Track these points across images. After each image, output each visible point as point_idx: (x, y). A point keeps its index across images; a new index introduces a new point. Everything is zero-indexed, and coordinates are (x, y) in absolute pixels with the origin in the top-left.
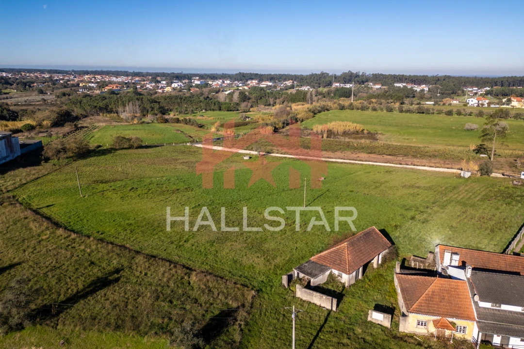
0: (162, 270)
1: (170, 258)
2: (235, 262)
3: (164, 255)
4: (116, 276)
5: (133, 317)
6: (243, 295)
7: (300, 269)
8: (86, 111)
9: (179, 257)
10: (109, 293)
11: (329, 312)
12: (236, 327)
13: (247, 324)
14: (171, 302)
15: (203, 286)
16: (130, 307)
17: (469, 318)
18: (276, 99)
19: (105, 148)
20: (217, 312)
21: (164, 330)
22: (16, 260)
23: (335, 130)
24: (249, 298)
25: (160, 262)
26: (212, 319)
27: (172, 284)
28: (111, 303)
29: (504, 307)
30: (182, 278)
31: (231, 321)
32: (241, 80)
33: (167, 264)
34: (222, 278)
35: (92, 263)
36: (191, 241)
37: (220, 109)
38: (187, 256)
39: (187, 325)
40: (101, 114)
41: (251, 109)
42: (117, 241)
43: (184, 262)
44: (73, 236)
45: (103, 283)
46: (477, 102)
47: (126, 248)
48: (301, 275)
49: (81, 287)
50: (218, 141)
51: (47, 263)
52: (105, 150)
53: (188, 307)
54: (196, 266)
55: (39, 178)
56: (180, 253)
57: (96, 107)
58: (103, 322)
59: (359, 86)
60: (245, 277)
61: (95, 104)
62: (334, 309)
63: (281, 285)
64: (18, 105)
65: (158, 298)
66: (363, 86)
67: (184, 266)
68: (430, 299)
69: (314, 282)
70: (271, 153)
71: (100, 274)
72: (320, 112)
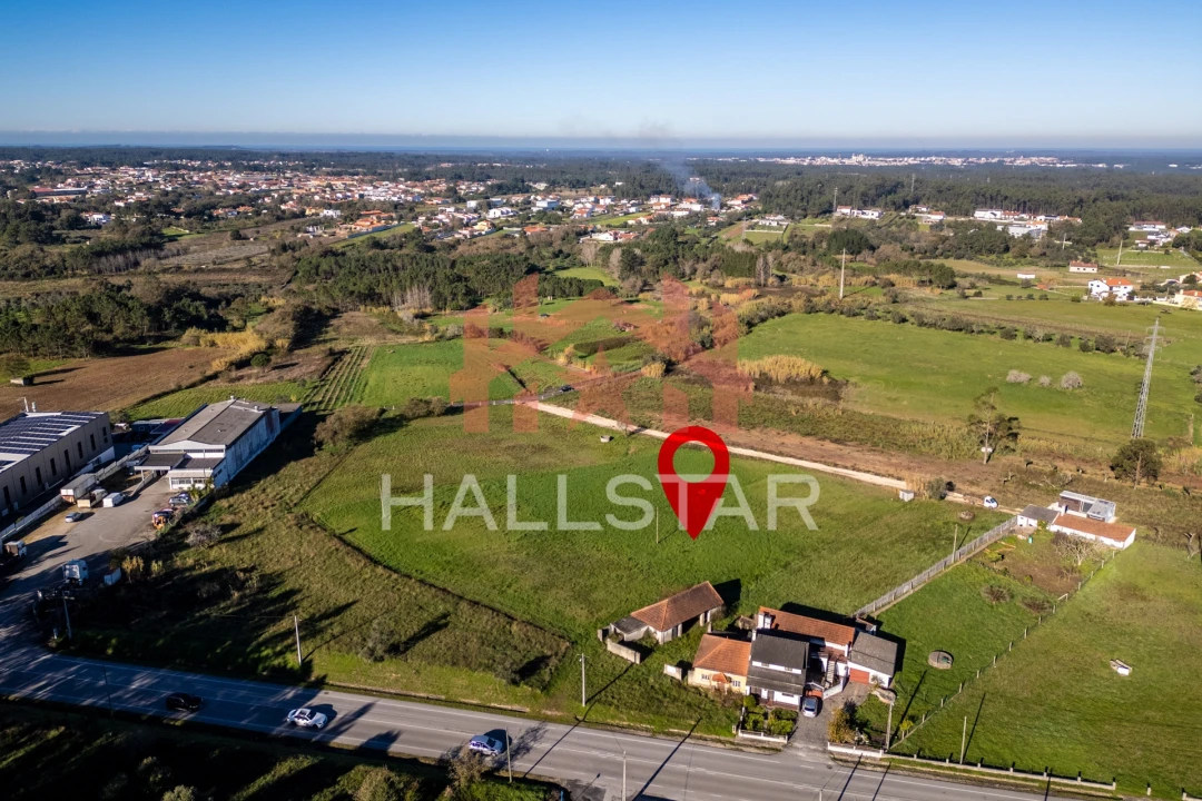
0: (485, 618)
1: (492, 605)
2: (557, 613)
3: (486, 601)
4: (443, 621)
5: (464, 657)
6: (558, 645)
7: (617, 625)
8: (333, 299)
9: (502, 604)
10: (442, 637)
11: (632, 664)
12: (547, 670)
13: (557, 669)
14: (494, 647)
15: (522, 636)
16: (461, 650)
17: (742, 674)
18: (698, 263)
19: (391, 415)
20: (532, 658)
21: (489, 667)
22: (351, 601)
23: (773, 374)
24: (563, 648)
25: (483, 609)
26: (528, 663)
27: (495, 632)
28: (445, 645)
29: (772, 667)
30: (504, 627)
31: (543, 666)
32: (635, 196)
33: (490, 612)
34: (541, 629)
35: (421, 607)
36: (514, 587)
37: (581, 294)
38: (510, 603)
39: (507, 665)
40: (362, 308)
41: (641, 296)
42: (438, 583)
43: (506, 610)
44: (395, 576)
45: (433, 627)
46: (1107, 288)
47: (449, 592)
48: (618, 631)
49: (416, 630)
50: (566, 394)
51: (381, 606)
52: (392, 419)
53: (509, 653)
54: (518, 615)
55: (321, 480)
56: (502, 600)
57: (352, 293)
58: (442, 660)
59: (894, 214)
60: (565, 629)
61: (351, 288)
62: (638, 662)
63: (597, 638)
64: (202, 270)
65: (483, 644)
66: (903, 214)
67: (506, 615)
68: (715, 657)
69: (627, 637)
70: (646, 428)
71: (430, 619)
72: (763, 320)
